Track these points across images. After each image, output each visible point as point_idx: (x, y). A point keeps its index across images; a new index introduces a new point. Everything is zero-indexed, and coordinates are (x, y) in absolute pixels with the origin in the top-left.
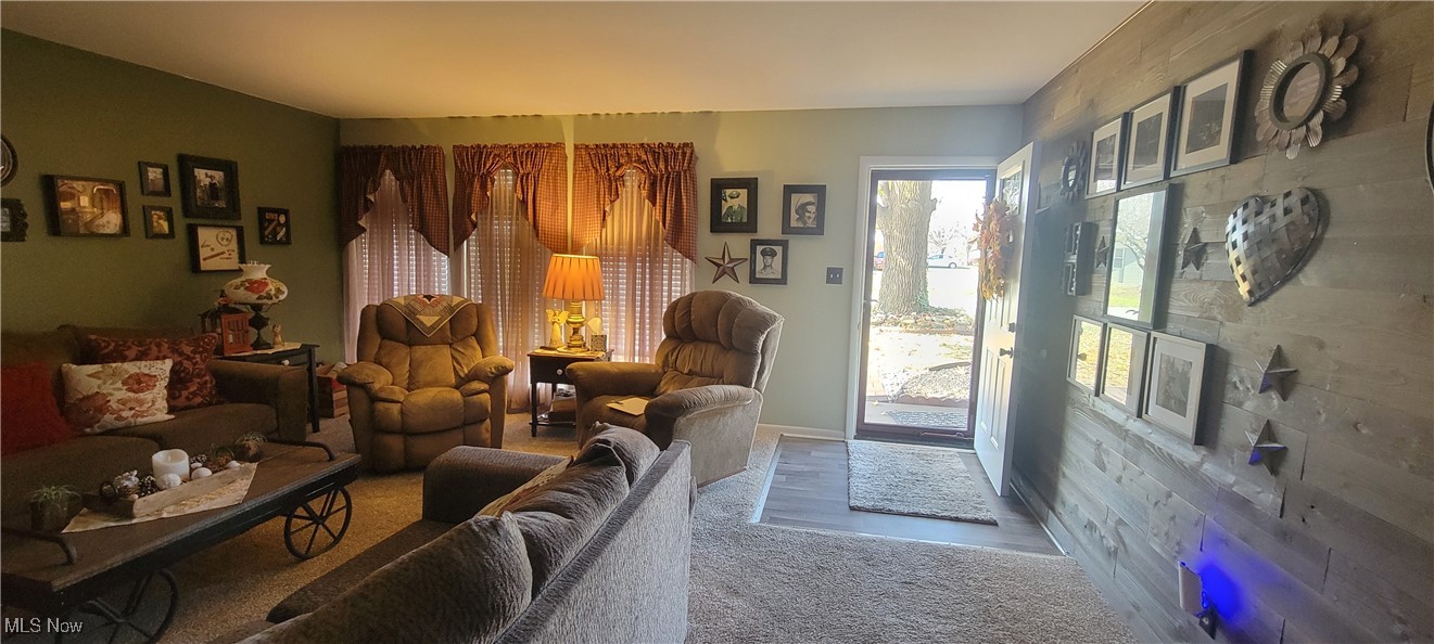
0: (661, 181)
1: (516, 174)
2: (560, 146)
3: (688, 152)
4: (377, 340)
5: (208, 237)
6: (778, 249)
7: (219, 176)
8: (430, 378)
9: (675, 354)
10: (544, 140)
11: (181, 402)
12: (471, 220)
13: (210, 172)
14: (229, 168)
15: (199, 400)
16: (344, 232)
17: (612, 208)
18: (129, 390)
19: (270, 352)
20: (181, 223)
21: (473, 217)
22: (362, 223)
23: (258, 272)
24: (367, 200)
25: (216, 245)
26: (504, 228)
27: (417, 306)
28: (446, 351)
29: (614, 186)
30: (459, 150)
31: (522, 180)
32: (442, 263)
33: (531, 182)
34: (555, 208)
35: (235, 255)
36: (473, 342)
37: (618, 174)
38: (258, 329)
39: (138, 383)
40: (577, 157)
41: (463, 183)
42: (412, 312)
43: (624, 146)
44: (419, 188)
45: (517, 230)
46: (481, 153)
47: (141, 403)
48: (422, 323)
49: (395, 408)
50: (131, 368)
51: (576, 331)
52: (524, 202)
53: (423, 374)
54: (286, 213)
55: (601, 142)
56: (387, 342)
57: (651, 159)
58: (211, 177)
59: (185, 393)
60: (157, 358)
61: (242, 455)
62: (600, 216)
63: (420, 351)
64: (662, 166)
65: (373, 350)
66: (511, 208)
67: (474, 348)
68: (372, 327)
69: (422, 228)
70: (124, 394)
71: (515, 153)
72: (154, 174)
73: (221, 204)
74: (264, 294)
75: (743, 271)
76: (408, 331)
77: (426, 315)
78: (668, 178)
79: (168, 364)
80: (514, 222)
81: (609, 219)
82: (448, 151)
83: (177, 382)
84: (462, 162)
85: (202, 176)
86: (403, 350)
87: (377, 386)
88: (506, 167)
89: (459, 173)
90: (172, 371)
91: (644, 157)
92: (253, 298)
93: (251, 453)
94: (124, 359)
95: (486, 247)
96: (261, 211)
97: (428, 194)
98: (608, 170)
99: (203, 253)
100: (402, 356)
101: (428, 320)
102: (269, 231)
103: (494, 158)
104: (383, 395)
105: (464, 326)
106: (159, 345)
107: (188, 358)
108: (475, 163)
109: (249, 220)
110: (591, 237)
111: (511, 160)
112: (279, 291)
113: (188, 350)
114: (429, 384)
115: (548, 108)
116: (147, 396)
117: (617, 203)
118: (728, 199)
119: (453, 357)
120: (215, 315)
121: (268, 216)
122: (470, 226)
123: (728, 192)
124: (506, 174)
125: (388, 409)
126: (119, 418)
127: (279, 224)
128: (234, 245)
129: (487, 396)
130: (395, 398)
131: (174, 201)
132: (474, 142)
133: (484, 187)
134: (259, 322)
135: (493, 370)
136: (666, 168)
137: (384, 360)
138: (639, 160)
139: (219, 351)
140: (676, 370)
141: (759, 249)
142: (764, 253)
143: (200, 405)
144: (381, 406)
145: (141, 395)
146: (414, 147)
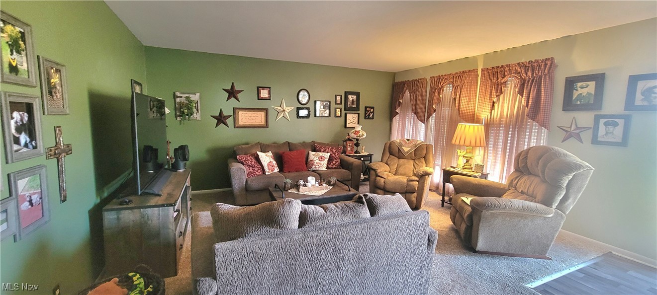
0: (528, 82)
1: (453, 86)
2: (476, 71)
3: (549, 63)
4: (389, 155)
5: (349, 116)
6: (621, 122)
7: (355, 97)
8: (403, 172)
9: (517, 180)
10: (466, 69)
11: (330, 166)
12: (433, 108)
13: (352, 96)
14: (358, 94)
15: (334, 166)
16: (392, 114)
17: (498, 100)
18: (319, 160)
19: (358, 155)
20: (343, 112)
21: (434, 107)
22: (397, 111)
23: (359, 128)
24: (399, 102)
25: (352, 118)
26: (446, 111)
27: (403, 144)
28: (412, 162)
29: (499, 88)
30: (432, 78)
31: (455, 88)
32: (422, 126)
33: (459, 89)
34: (469, 101)
35: (357, 122)
36: (423, 160)
37: (503, 81)
38: (357, 147)
39: (321, 158)
40: (483, 74)
41: (432, 92)
42: (401, 145)
43: (508, 66)
44: (416, 96)
45: (451, 112)
46: (440, 79)
47: (321, 164)
48: (404, 150)
49: (383, 180)
50: (321, 154)
51: (467, 161)
52: (455, 99)
53: (401, 170)
54: (373, 108)
55: (495, 66)
56: (391, 156)
57: (523, 70)
58: (353, 98)
59: (332, 163)
60: (327, 152)
61: (329, 184)
62: (491, 104)
63: (402, 161)
64: (530, 74)
65: (385, 159)
66: (450, 102)
67: (422, 163)
68: (387, 150)
69: (416, 113)
70: (317, 161)
71: (453, 77)
72: (338, 98)
73: (355, 106)
74: (358, 135)
75: (587, 136)
76: (399, 153)
77: (406, 147)
78: (533, 81)
79: (329, 154)
80: (451, 108)
81: (496, 105)
82: (428, 80)
83: (330, 159)
84: (432, 84)
85: (350, 97)
86: (396, 160)
87: (379, 171)
88: (449, 84)
89: (431, 88)
90: (330, 156)
91: (519, 70)
92: (355, 136)
93: (332, 183)
94: (320, 151)
95: (438, 119)
96: (366, 108)
97: (419, 99)
98: (498, 79)
99: (348, 122)
100: (395, 161)
101: (406, 149)
102: (369, 114)
103: (445, 80)
104: (379, 174)
105: (421, 153)
106: (328, 149)
107: (334, 154)
108: (438, 82)
109: (362, 111)
110: (484, 114)
111: (452, 80)
112: (363, 135)
113: (334, 151)
114: (401, 175)
115: (471, 54)
116: (322, 162)
117: (502, 96)
118: (579, 89)
119: (414, 165)
120: (345, 141)
121: (368, 109)
122: (432, 111)
123: (579, 84)
124: (450, 87)
125: (379, 180)
126: (316, 168)
127: (371, 112)
128: (357, 119)
129: (417, 183)
130: (383, 176)
131: (342, 106)
132: (437, 75)
133: (439, 93)
134: (357, 145)
135: (422, 173)
136: (532, 74)
137: (389, 163)
138: (517, 72)
139: (344, 152)
140: (516, 189)
141: (602, 121)
142: (606, 124)
143: (335, 168)
144: (378, 178)
145: (321, 162)
146: (416, 80)
